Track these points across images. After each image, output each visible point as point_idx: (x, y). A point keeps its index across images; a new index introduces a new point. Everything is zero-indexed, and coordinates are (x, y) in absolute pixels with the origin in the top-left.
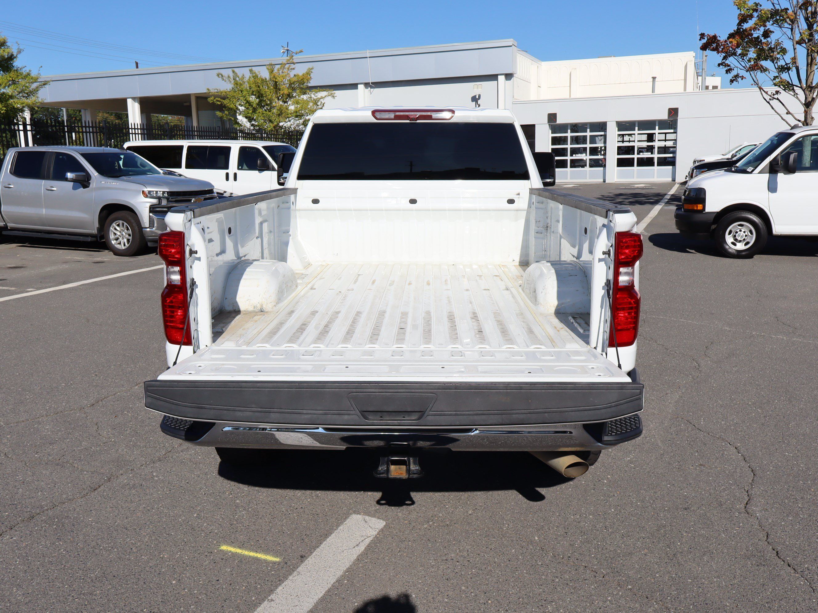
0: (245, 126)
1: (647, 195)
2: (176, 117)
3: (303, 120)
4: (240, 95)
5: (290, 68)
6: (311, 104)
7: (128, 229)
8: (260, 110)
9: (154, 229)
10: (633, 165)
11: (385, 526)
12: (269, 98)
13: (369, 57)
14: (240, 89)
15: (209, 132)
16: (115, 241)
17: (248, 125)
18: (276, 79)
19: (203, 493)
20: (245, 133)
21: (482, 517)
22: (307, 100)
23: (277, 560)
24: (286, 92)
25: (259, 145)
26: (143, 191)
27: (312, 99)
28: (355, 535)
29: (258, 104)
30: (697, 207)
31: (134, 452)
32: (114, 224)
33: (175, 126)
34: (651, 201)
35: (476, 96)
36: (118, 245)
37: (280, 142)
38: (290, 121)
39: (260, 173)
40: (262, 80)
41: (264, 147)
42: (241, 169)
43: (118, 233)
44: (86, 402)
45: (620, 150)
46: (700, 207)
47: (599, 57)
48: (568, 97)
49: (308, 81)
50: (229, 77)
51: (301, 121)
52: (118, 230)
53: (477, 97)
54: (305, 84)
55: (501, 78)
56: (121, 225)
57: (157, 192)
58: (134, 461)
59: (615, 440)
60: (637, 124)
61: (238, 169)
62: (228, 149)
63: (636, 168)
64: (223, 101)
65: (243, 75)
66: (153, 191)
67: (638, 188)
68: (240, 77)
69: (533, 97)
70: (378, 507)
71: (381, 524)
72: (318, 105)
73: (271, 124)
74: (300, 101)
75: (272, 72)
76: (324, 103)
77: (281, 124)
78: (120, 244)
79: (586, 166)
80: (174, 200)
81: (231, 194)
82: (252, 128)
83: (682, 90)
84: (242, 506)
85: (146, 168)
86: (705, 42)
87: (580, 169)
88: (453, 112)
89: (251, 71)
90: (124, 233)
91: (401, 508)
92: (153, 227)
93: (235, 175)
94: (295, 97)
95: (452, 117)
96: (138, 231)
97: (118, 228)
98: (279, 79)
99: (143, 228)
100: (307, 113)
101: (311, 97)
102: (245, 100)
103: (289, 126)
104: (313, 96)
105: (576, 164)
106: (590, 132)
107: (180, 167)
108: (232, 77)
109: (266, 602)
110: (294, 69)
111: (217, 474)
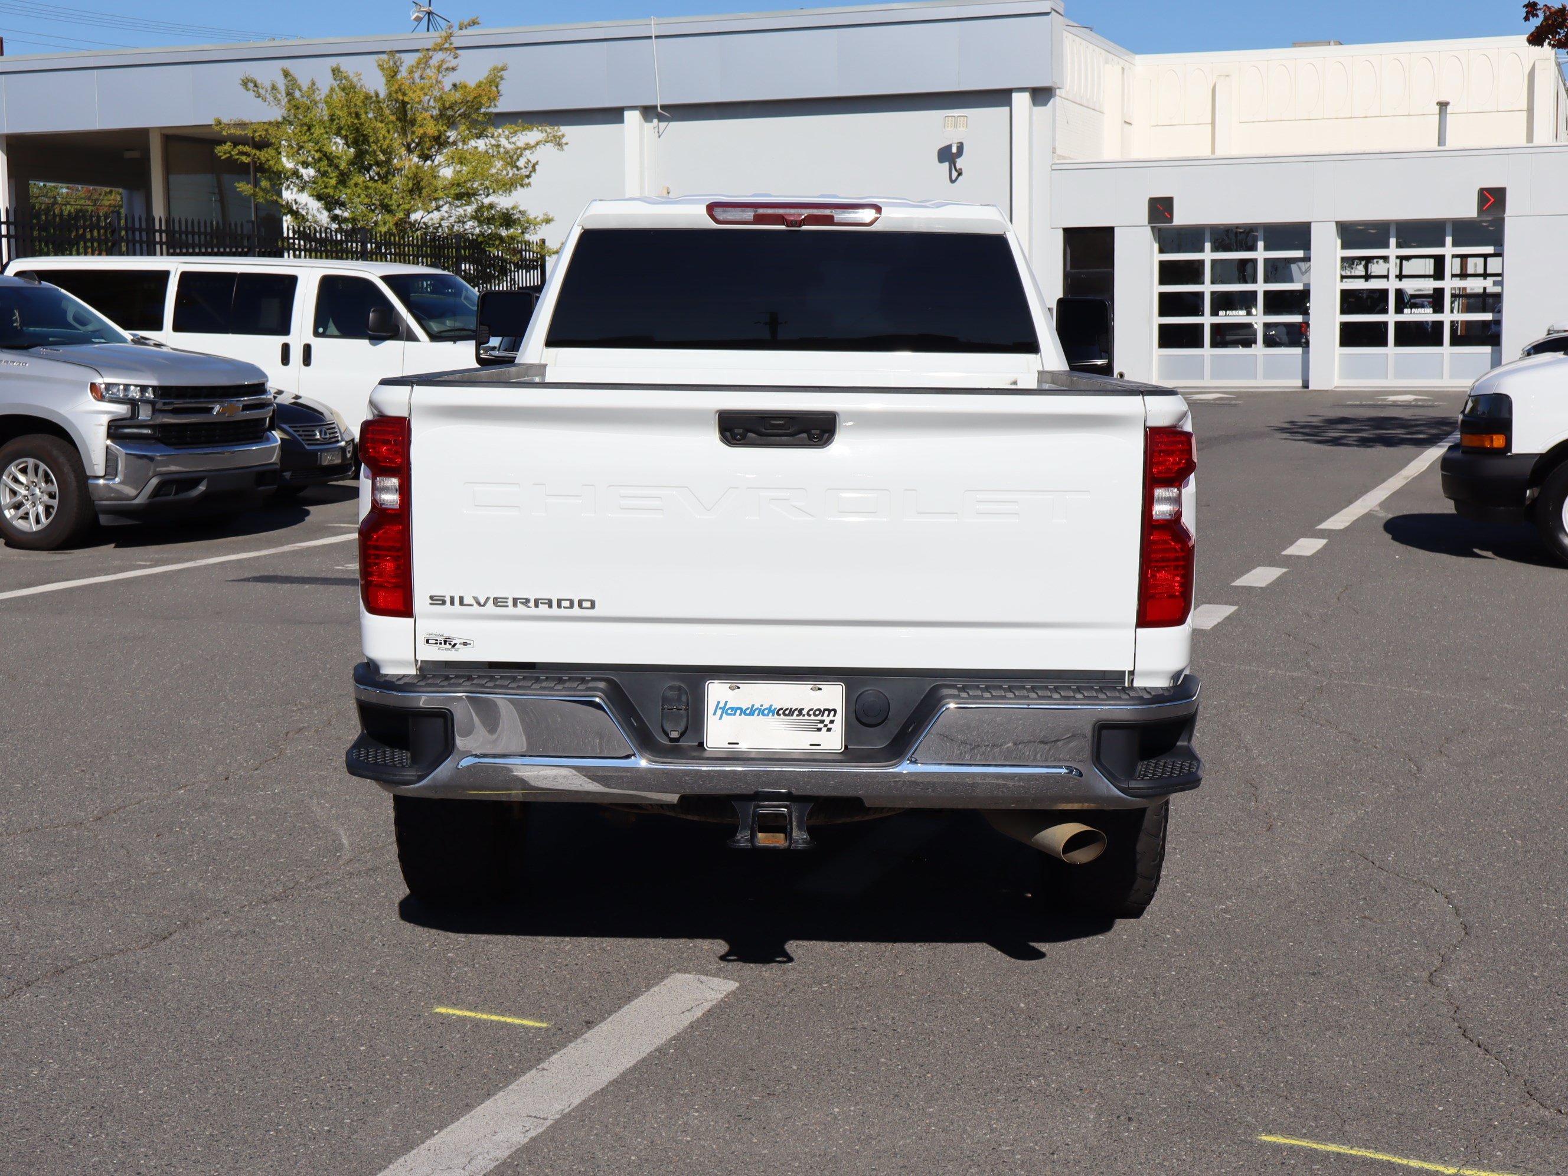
0: (316, 222)
1: (1413, 423)
2: (81, 189)
3: (474, 206)
4: (305, 138)
5: (445, 66)
6: (499, 164)
7: (47, 480)
8: (359, 179)
9: (117, 480)
10: (1384, 343)
11: (738, 988)
12: (384, 147)
13: (656, 37)
14: (307, 120)
15: (199, 234)
16: (12, 511)
17: (324, 218)
18: (404, 94)
19: (380, 944)
20: (315, 239)
21: (922, 978)
22: (487, 152)
23: (544, 1025)
24: (431, 129)
25: (373, 272)
26: (93, 386)
27: (502, 150)
28: (682, 998)
29: (352, 163)
30: (1492, 441)
31: (220, 887)
32: (12, 468)
33: (80, 215)
34: (1421, 436)
35: (950, 147)
36: (20, 521)
37: (427, 265)
38: (438, 208)
39: (374, 345)
40: (367, 97)
41: (386, 279)
42: (323, 335)
43: (23, 491)
44: (83, 814)
45: (1351, 301)
46: (1498, 441)
47: (1295, 44)
48: (1206, 152)
49: (492, 100)
50: (274, 88)
51: (470, 209)
52: (22, 484)
53: (954, 150)
54: (483, 110)
55: (1021, 100)
56: (30, 469)
57: (127, 387)
58: (224, 899)
59: (1148, 788)
60: (1393, 231)
61: (316, 334)
62: (290, 282)
63: (1391, 350)
64: (258, 153)
65: (313, 84)
66: (119, 385)
67: (1395, 405)
68: (305, 88)
69: (1110, 152)
70: (723, 964)
71: (732, 985)
72: (518, 169)
73: (387, 217)
74: (468, 157)
75: (392, 75)
76: (537, 163)
77: (415, 217)
78: (26, 517)
79: (1255, 342)
80: (170, 407)
81: (297, 397)
82: (335, 226)
83: (1522, 141)
84: (461, 962)
85: (90, 328)
86: (1539, 24)
87: (1240, 351)
88: (878, 209)
89: (336, 71)
90: (37, 491)
91: (768, 966)
92: (116, 475)
93: (307, 350)
94: (455, 143)
95: (877, 219)
96: (74, 484)
97: (22, 478)
98: (411, 96)
99: (89, 477)
100: (487, 188)
101: (498, 146)
102: (319, 151)
103: (436, 221)
104: (503, 142)
105: (1229, 338)
106: (1267, 248)
107: (158, 326)
108: (282, 88)
109: (534, 1071)
110: (454, 69)
111: (398, 919)
